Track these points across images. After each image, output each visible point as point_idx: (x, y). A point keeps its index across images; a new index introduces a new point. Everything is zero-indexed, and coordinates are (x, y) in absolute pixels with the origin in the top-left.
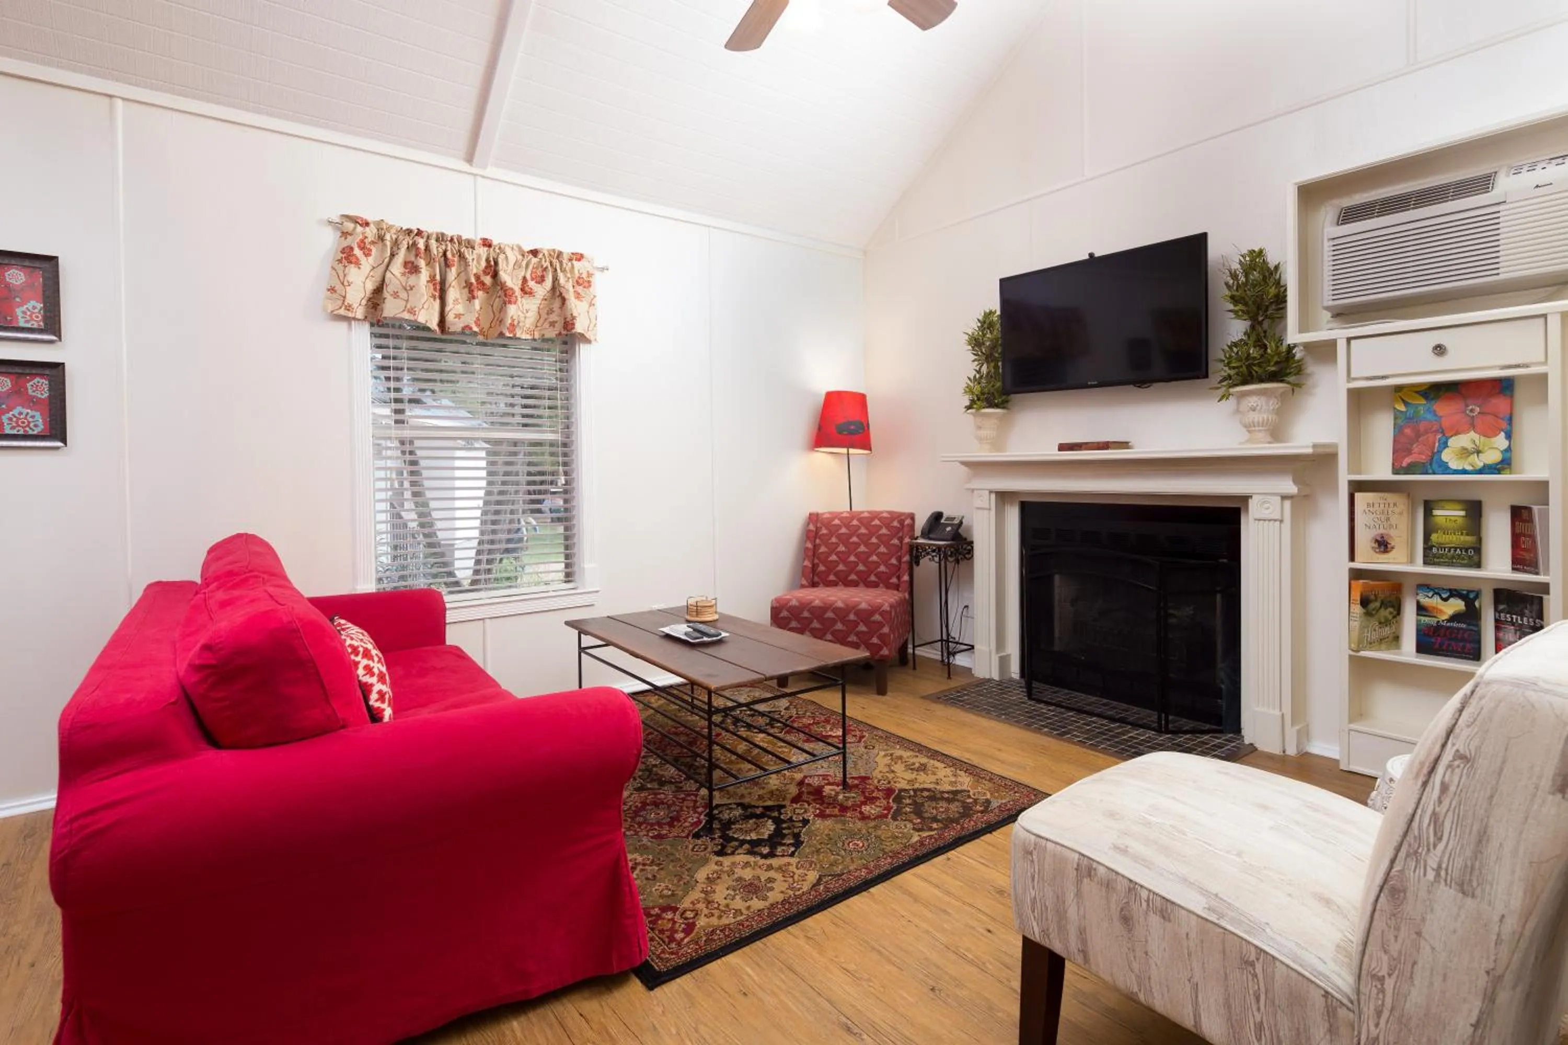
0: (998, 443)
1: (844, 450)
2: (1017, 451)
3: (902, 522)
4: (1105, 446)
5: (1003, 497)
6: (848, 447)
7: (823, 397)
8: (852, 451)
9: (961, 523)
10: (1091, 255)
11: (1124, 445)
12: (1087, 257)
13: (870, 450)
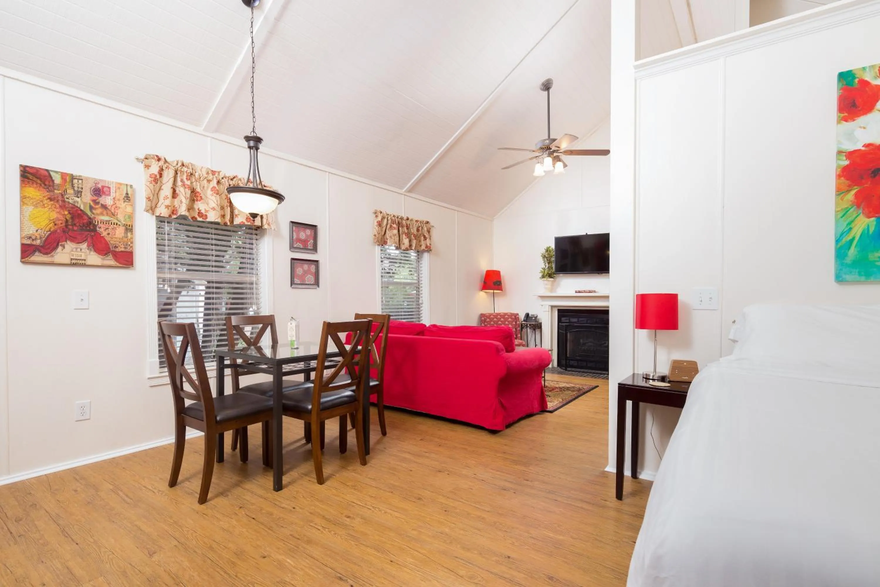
0: (552, 290)
1: (492, 291)
2: (560, 292)
3: (515, 316)
4: (590, 292)
5: (552, 307)
6: (494, 290)
7: (485, 273)
8: (495, 291)
9: (537, 316)
10: (587, 234)
11: (595, 292)
12: (585, 234)
13: (502, 291)
